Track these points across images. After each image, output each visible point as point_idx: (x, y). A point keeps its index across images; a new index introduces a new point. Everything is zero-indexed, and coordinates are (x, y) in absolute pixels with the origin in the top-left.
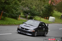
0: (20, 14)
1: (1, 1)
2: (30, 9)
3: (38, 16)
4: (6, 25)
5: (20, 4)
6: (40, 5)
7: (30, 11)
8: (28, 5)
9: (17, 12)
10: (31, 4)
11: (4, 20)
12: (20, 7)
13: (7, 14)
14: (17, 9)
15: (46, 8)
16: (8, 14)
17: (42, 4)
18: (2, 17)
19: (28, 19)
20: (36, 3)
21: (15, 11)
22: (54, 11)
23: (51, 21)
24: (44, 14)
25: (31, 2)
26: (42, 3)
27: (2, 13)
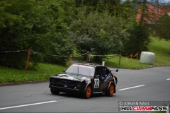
0: (71, 52)
1: (26, 26)
2: (94, 38)
3: (114, 53)
4: (42, 82)
5: (68, 28)
6: (117, 26)
7: (94, 42)
8: (87, 30)
9: (63, 49)
10: (95, 27)
11: (35, 70)
12: (69, 37)
13: (40, 54)
14: (64, 40)
15: (132, 32)
16: (44, 55)
17: (120, 24)
18: (31, 64)
19: (90, 62)
20: (107, 23)
21: (59, 46)
22: (151, 37)
24: (128, 46)
25: (93, 22)
26: (121, 21)
27: (29, 53)
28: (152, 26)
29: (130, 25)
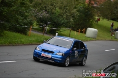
0: (32, 24)
2: (50, 14)
3: (66, 27)
4: (6, 46)
6: (69, 6)
7: (51, 18)
8: (45, 7)
9: (25, 21)
10: (52, 6)
11: (2, 36)
12: (31, 12)
13: (6, 24)
14: (26, 14)
15: (81, 12)
16: (9, 25)
17: (72, 5)
19: (46, 33)
20: (62, 3)
21: (22, 18)
23: (91, 36)
24: (78, 22)
25: (51, 2)
26: (73, 2)
28: (97, 8)
29: (80, 7)
